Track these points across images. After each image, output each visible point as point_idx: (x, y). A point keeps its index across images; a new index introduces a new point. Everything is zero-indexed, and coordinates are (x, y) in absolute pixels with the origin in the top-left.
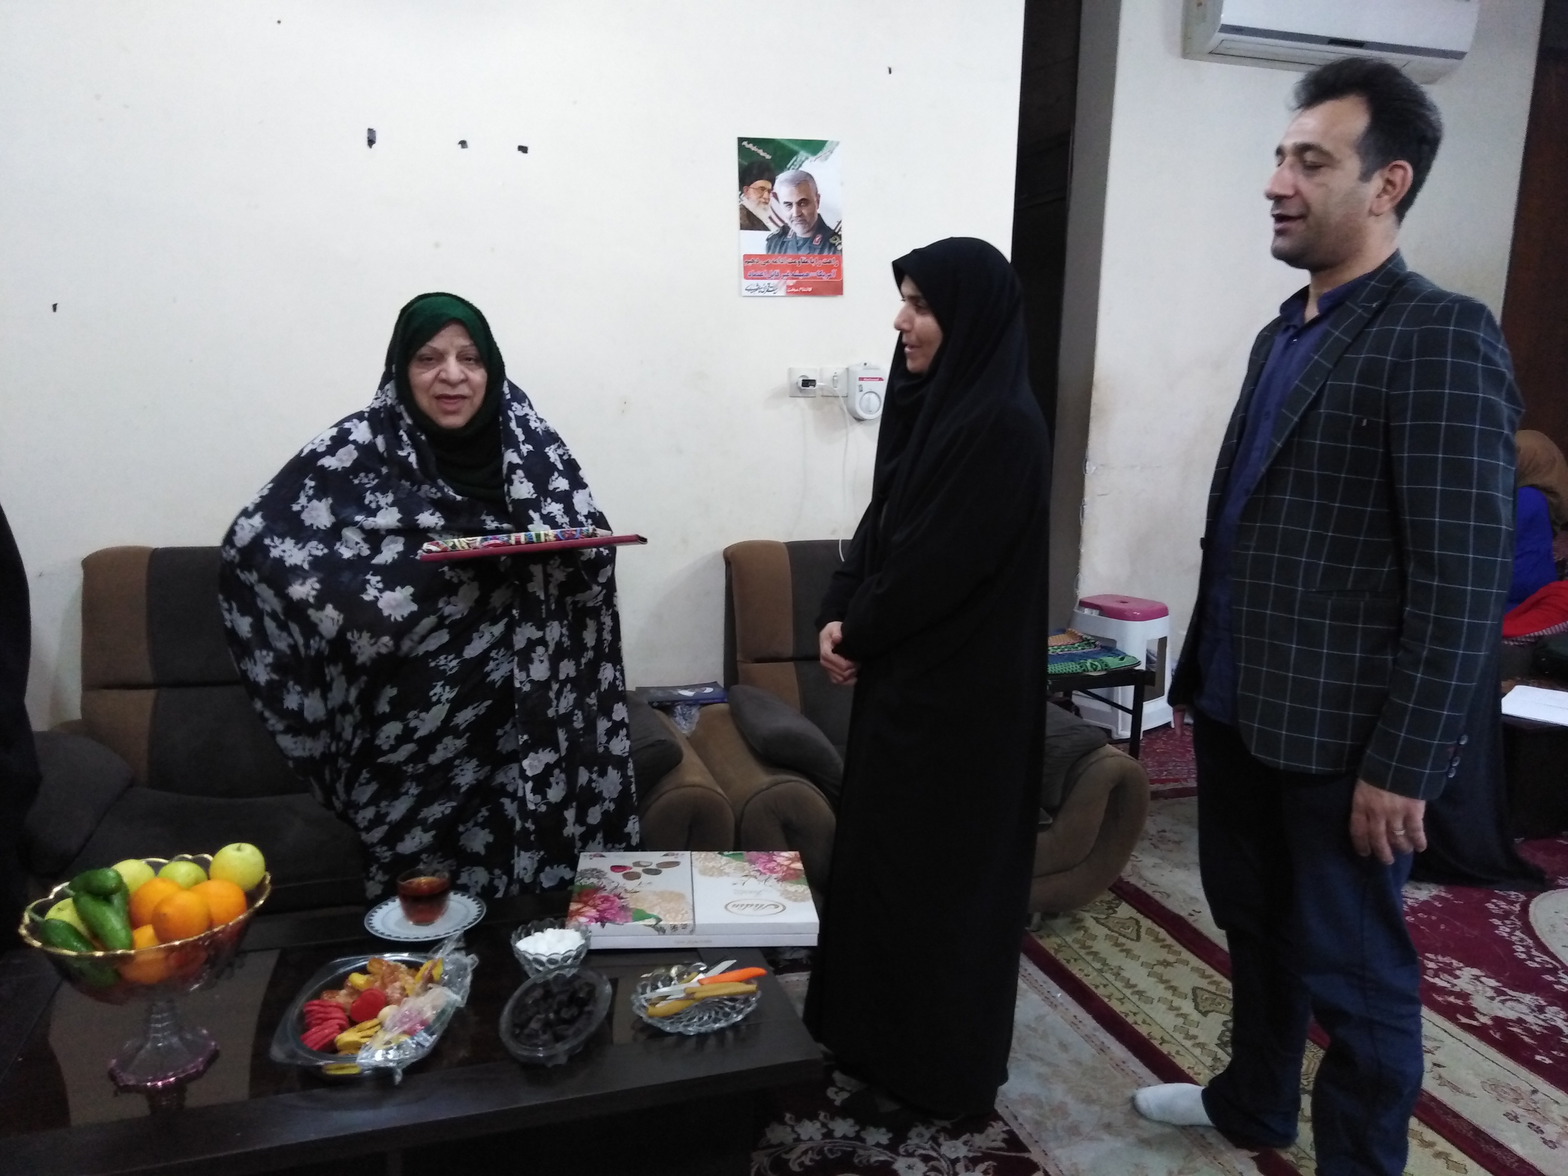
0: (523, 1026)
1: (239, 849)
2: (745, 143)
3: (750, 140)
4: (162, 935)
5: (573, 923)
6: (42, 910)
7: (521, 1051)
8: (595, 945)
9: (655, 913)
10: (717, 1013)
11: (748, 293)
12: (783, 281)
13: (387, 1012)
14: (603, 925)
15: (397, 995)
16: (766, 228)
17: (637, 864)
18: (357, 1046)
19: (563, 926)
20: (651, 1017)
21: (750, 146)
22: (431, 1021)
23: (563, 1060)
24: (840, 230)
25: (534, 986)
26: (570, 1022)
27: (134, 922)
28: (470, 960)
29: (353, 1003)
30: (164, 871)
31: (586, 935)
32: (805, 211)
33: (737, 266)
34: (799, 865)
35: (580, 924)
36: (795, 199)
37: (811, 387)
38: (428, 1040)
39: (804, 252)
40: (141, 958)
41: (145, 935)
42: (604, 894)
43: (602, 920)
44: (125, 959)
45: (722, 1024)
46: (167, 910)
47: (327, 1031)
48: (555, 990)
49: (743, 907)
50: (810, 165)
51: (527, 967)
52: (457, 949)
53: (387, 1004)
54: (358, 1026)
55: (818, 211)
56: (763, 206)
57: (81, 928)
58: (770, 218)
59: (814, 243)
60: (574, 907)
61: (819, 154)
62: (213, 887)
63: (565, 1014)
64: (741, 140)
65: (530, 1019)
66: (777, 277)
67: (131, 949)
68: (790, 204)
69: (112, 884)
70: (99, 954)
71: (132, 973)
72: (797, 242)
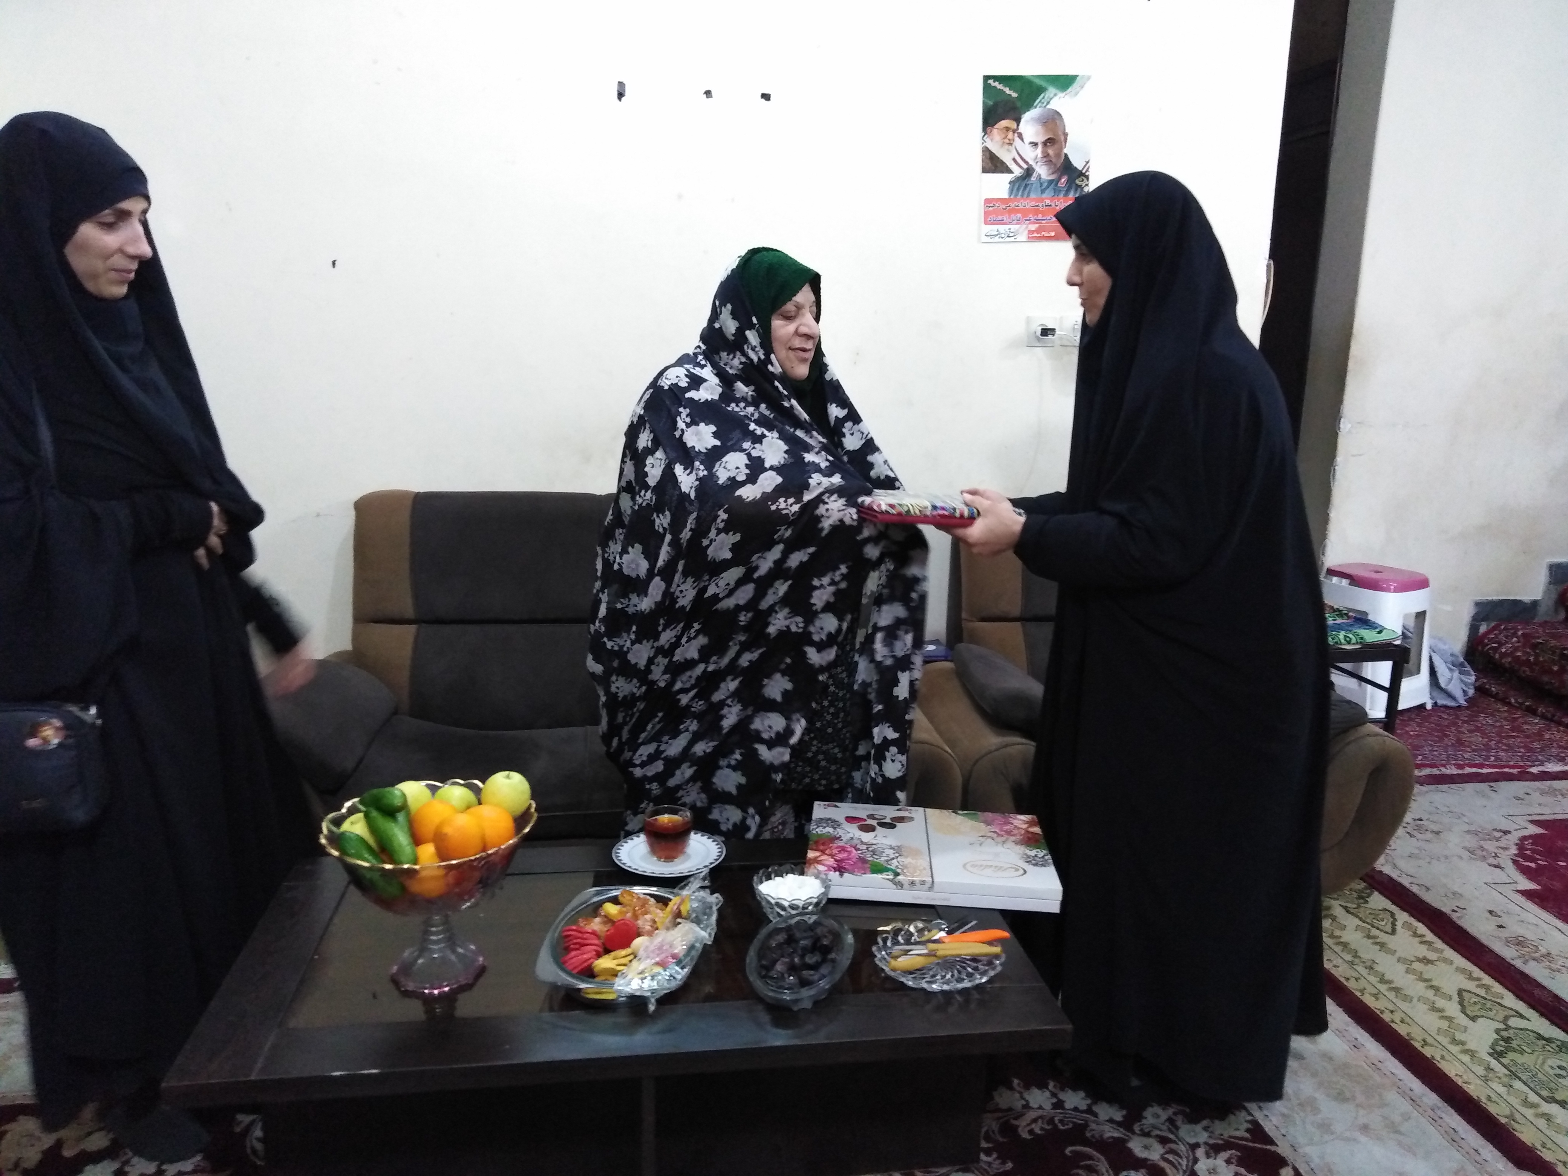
0: (769, 968)
1: (508, 777)
2: (991, 81)
3: (996, 78)
4: (442, 854)
5: (811, 870)
6: (338, 822)
7: (768, 992)
8: (834, 894)
9: (893, 867)
10: (959, 972)
11: (988, 239)
12: (1025, 226)
13: (638, 942)
14: (841, 875)
15: (648, 928)
16: (1009, 171)
17: (871, 817)
18: (615, 974)
19: (802, 873)
20: (894, 970)
21: (996, 84)
22: (681, 955)
23: (807, 1005)
24: (1087, 170)
25: (777, 931)
26: (815, 967)
27: (417, 840)
28: (715, 899)
29: (608, 931)
30: (440, 791)
31: (826, 885)
32: (1051, 152)
33: (977, 210)
34: (1037, 830)
35: (819, 872)
36: (1040, 139)
37: (1050, 337)
38: (682, 973)
39: (1049, 193)
40: (424, 874)
41: (427, 851)
42: (841, 844)
43: (840, 869)
44: (411, 873)
45: (967, 984)
46: (448, 830)
47: (585, 956)
48: (798, 935)
49: (982, 868)
50: (1059, 102)
51: (767, 910)
52: (703, 888)
53: (639, 935)
54: (613, 954)
55: (1065, 151)
56: (1006, 147)
57: (371, 841)
58: (1014, 160)
59: (1059, 185)
60: (811, 854)
61: (1070, 89)
62: (484, 810)
63: (811, 959)
64: (986, 78)
65: (775, 962)
66: (1019, 222)
67: (415, 864)
68: (1035, 144)
69: (398, 802)
70: (388, 866)
71: (415, 887)
72: (1041, 185)
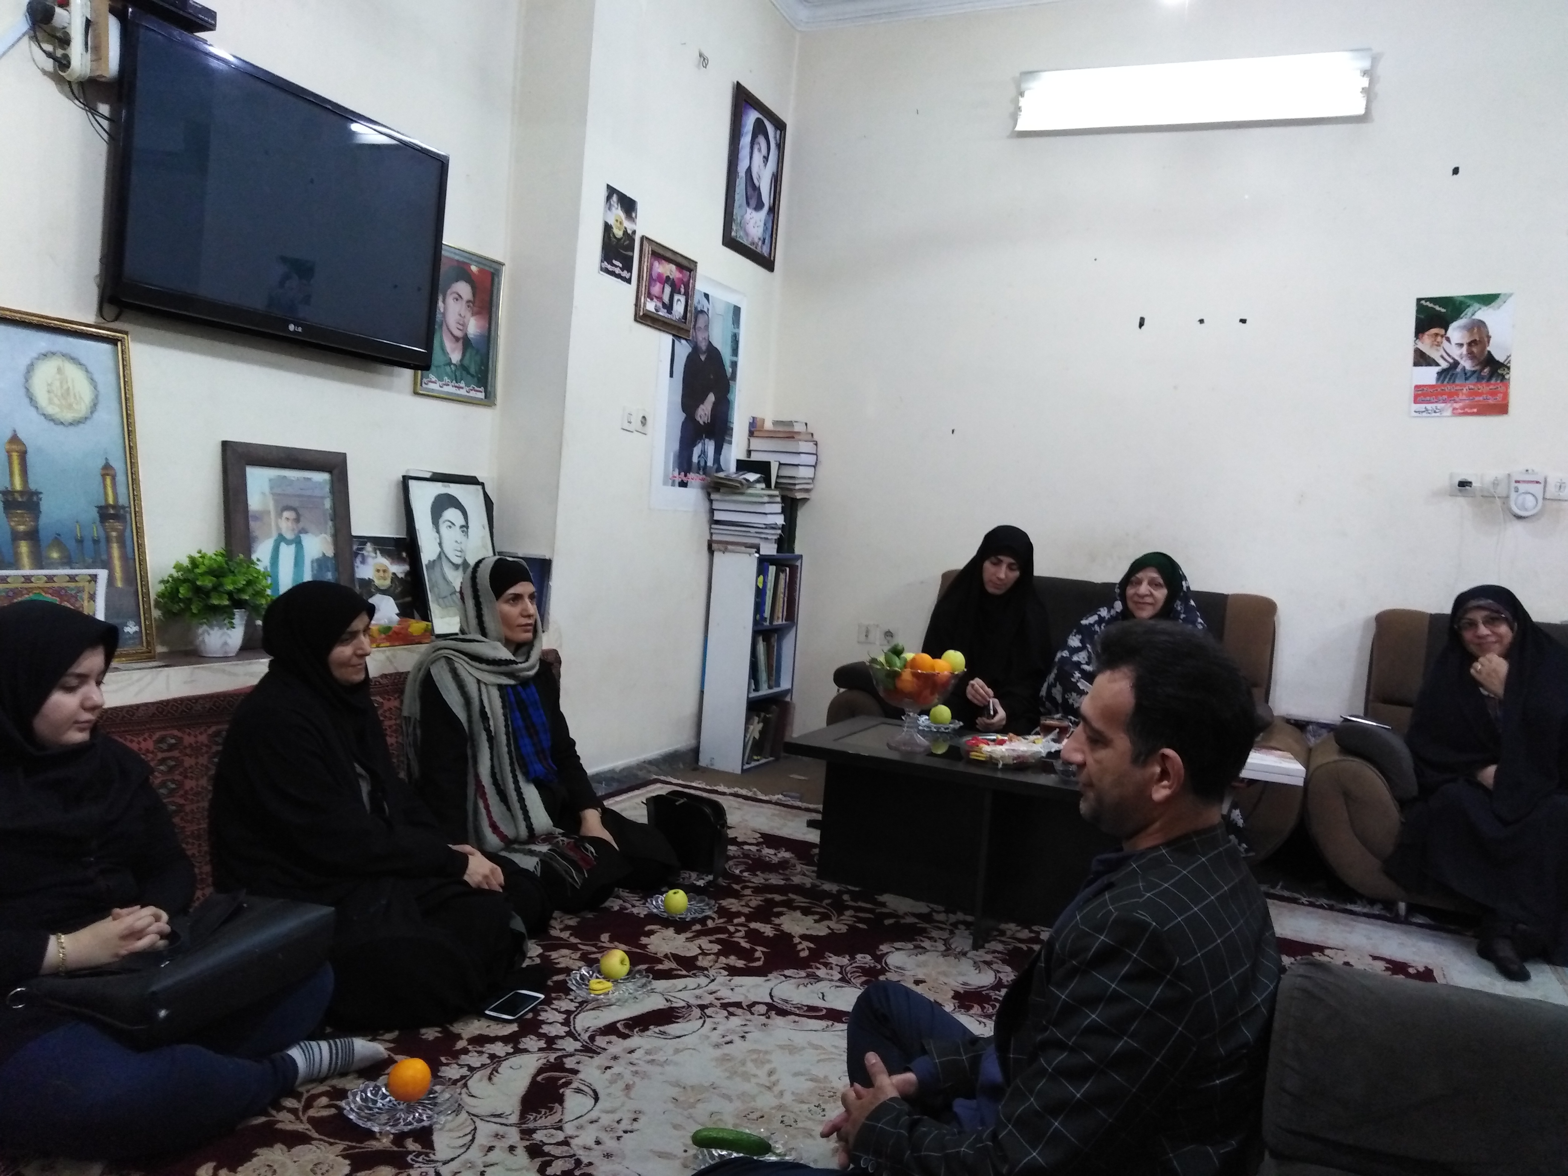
11: (1417, 414)
12: (1449, 405)
16: (1437, 365)
24: (1509, 362)
33: (1410, 393)
36: (1466, 340)
37: (1467, 487)
39: (1473, 380)
55: (1488, 349)
56: (1435, 347)
58: (1442, 357)
59: (1482, 374)
61: (1493, 304)
66: (1444, 402)
68: (1461, 345)
72: (1466, 374)
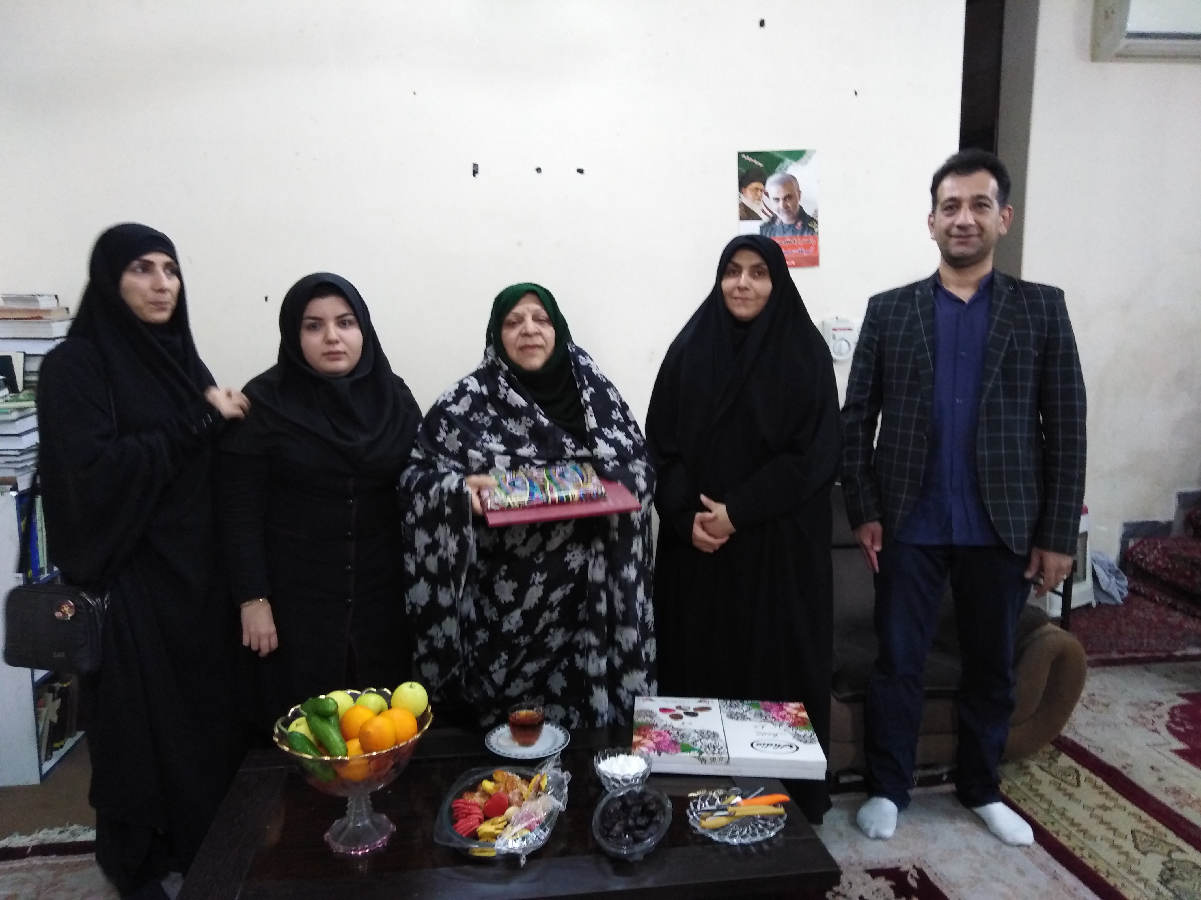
0: (609, 829)
1: (411, 686)
2: (744, 156)
3: (747, 154)
4: (365, 748)
5: (637, 751)
6: (287, 724)
7: (610, 847)
8: (656, 769)
9: (698, 747)
10: (753, 829)
13: (511, 811)
14: (659, 754)
15: (516, 799)
16: (759, 218)
17: (679, 708)
18: (495, 837)
19: (629, 753)
20: (704, 828)
21: (747, 158)
22: (544, 820)
23: (639, 857)
24: (816, 217)
25: (613, 800)
26: (644, 828)
27: (346, 738)
28: (566, 776)
29: (485, 803)
30: (359, 699)
31: (649, 763)
32: (789, 204)
35: (642, 752)
36: (781, 195)
38: (545, 835)
39: (789, 234)
40: (352, 763)
41: (354, 745)
42: (657, 730)
43: (659, 749)
44: (343, 762)
45: (759, 838)
46: (371, 729)
47: (471, 823)
48: (629, 802)
49: (766, 746)
50: (793, 169)
51: (604, 782)
52: (555, 767)
53: (510, 805)
54: (491, 820)
55: (800, 203)
56: (757, 201)
57: (311, 738)
59: (796, 228)
60: (635, 739)
61: (801, 160)
62: (395, 713)
63: (642, 821)
64: (740, 154)
65: (614, 824)
67: (346, 755)
68: (777, 200)
69: (332, 708)
70: (327, 758)
71: (346, 773)
72: (783, 228)
